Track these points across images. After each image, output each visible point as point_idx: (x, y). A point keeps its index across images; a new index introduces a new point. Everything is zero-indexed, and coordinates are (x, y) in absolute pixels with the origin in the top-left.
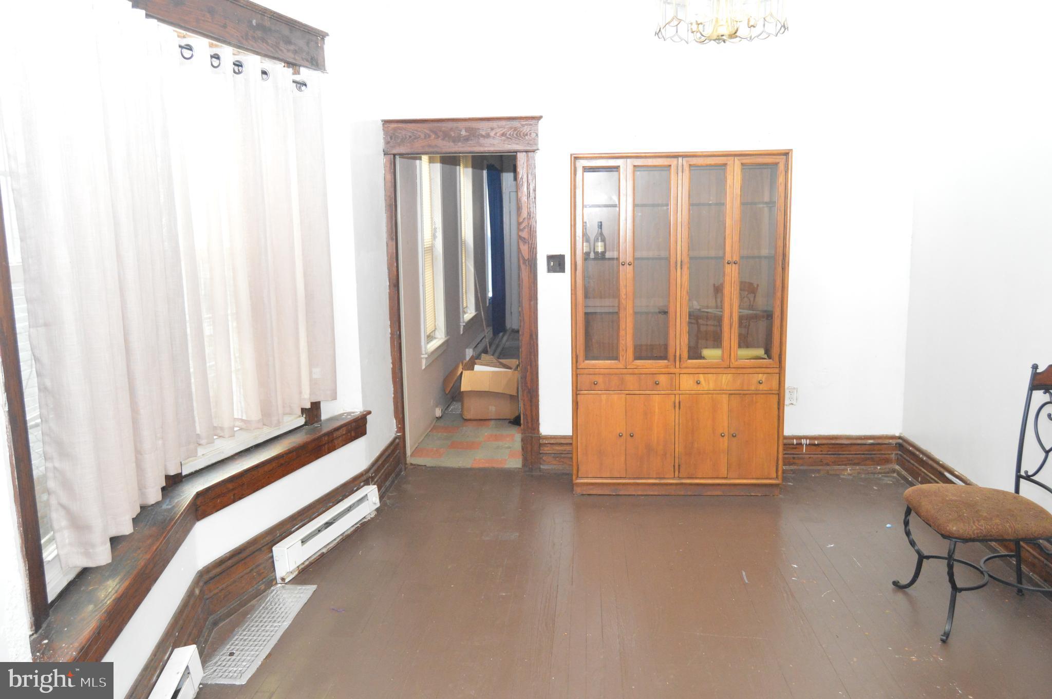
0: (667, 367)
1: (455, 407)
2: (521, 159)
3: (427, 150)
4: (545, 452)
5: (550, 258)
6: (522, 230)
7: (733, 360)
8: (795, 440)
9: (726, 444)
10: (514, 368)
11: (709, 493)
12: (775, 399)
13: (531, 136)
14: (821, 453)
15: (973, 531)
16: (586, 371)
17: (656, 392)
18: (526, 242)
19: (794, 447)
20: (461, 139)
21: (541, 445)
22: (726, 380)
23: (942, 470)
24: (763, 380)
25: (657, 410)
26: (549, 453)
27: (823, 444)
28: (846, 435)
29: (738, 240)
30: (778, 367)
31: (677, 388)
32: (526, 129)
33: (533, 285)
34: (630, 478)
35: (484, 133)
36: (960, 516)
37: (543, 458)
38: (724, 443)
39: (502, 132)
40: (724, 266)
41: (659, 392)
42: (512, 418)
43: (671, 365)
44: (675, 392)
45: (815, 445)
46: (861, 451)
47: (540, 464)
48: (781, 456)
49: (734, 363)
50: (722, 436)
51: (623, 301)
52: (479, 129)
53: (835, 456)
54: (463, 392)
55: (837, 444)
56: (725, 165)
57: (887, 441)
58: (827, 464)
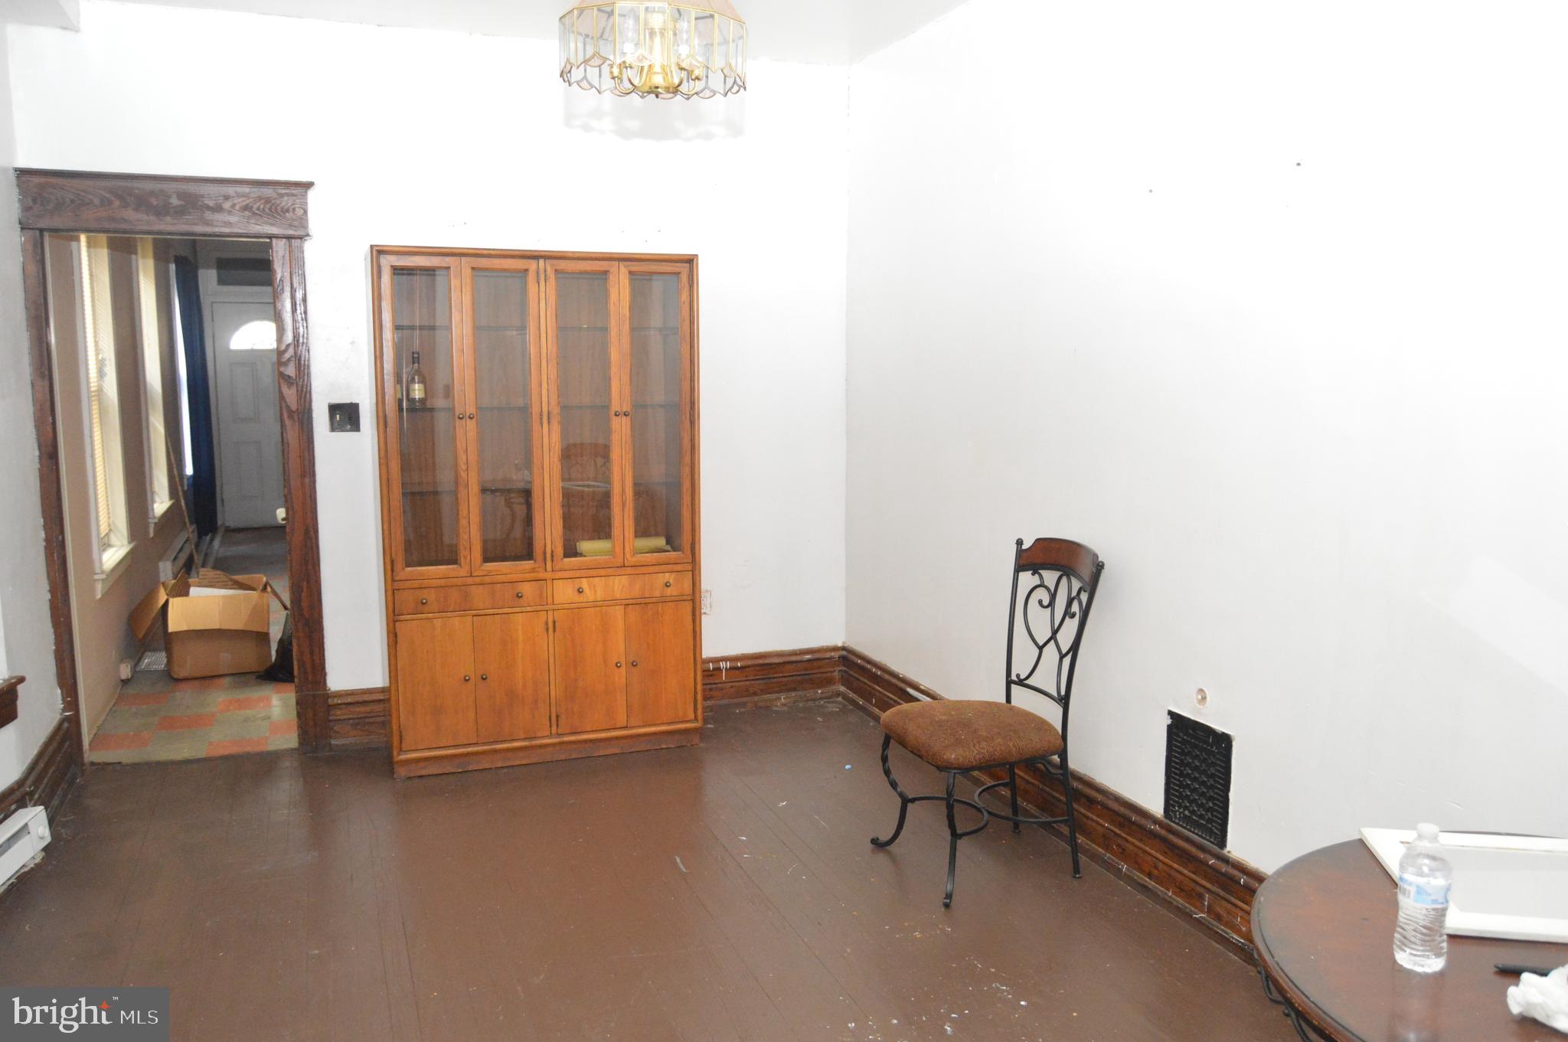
0: (533, 570)
1: (155, 661)
2: (279, 248)
3: (106, 225)
4: (338, 718)
5: (334, 409)
6: (286, 364)
7: (628, 556)
8: (711, 664)
9: (623, 680)
10: (261, 587)
11: (602, 753)
12: (688, 606)
13: (296, 213)
14: (746, 679)
15: (975, 757)
16: (408, 584)
17: (518, 610)
18: (292, 384)
19: (710, 673)
20: (171, 210)
21: (330, 708)
22: (619, 585)
23: (902, 685)
24: (671, 581)
25: (521, 638)
26: (345, 720)
27: (749, 667)
28: (777, 652)
29: (629, 382)
30: (691, 561)
31: (550, 600)
32: (286, 202)
33: (306, 453)
34: (484, 744)
35: (211, 204)
36: (957, 739)
37: (335, 728)
38: (620, 676)
39: (245, 203)
40: (609, 420)
41: (524, 609)
42: (263, 670)
43: (539, 567)
44: (546, 608)
45: (737, 668)
46: (797, 671)
47: (331, 738)
48: (699, 687)
49: (631, 559)
50: (617, 665)
51: (463, 475)
52: (202, 196)
53: (765, 681)
54: (171, 633)
55: (767, 664)
56: (606, 272)
57: (828, 655)
58: (755, 694)
